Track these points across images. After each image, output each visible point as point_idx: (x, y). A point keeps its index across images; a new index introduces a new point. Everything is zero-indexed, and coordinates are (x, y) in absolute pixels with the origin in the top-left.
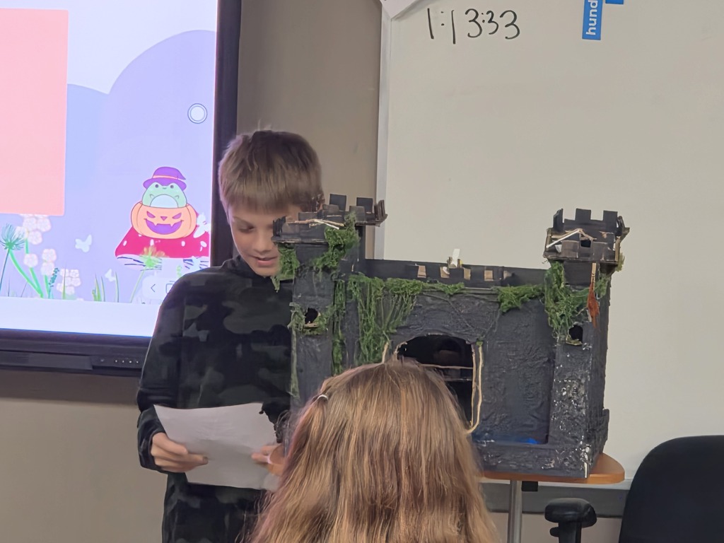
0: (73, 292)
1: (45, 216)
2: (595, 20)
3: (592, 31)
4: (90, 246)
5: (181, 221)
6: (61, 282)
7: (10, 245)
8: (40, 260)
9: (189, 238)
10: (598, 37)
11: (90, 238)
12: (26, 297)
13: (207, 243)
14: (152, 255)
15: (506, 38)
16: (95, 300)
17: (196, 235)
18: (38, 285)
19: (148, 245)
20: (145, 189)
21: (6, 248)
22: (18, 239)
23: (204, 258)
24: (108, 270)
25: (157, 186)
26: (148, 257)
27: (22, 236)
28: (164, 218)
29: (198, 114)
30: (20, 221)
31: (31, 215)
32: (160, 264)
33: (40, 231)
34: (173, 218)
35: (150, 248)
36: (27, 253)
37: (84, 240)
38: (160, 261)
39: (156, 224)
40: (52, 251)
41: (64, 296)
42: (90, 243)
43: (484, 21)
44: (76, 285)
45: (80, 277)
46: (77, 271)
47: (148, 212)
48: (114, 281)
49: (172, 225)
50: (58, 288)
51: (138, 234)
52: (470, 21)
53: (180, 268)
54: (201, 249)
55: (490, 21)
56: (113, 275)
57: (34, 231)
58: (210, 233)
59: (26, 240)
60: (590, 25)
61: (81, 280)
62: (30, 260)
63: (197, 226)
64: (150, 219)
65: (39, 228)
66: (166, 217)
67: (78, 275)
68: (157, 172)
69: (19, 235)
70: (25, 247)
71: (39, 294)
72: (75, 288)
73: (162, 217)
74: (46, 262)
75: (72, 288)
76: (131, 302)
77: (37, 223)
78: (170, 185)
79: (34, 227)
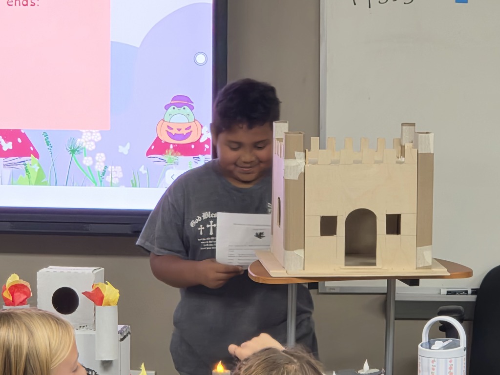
0: (118, 182)
1: (97, 131)
4: (129, 150)
5: (191, 131)
6: (109, 175)
7: (73, 151)
9: (197, 143)
10: (466, 2)
11: (128, 145)
12: (85, 186)
13: (209, 145)
14: (172, 154)
15: (405, 3)
16: (133, 187)
17: (202, 141)
18: (93, 177)
19: (169, 148)
20: (166, 110)
21: (70, 154)
22: (78, 147)
23: (207, 156)
24: (141, 166)
25: (174, 108)
26: (168, 157)
27: (82, 145)
28: (179, 130)
29: (201, 59)
30: (80, 135)
31: (87, 131)
32: (177, 161)
33: (93, 141)
34: (186, 129)
35: (170, 151)
36: (85, 156)
37: (124, 145)
38: (177, 159)
39: (174, 134)
40: (103, 155)
41: (111, 185)
42: (129, 148)
44: (119, 177)
45: (122, 171)
46: (120, 167)
47: (168, 126)
48: (146, 174)
49: (185, 134)
50: (107, 179)
51: (161, 140)
53: (190, 163)
54: (205, 150)
56: (144, 169)
57: (90, 141)
58: (211, 139)
59: (85, 148)
61: (123, 174)
62: (87, 161)
63: (202, 135)
64: (169, 131)
65: (93, 139)
66: (181, 129)
67: (120, 170)
68: (174, 99)
69: (80, 144)
70: (84, 152)
71: (94, 184)
72: (119, 179)
73: (178, 129)
74: (98, 161)
75: (117, 179)
76: (158, 187)
77: (92, 135)
78: (183, 108)
79: (90, 138)
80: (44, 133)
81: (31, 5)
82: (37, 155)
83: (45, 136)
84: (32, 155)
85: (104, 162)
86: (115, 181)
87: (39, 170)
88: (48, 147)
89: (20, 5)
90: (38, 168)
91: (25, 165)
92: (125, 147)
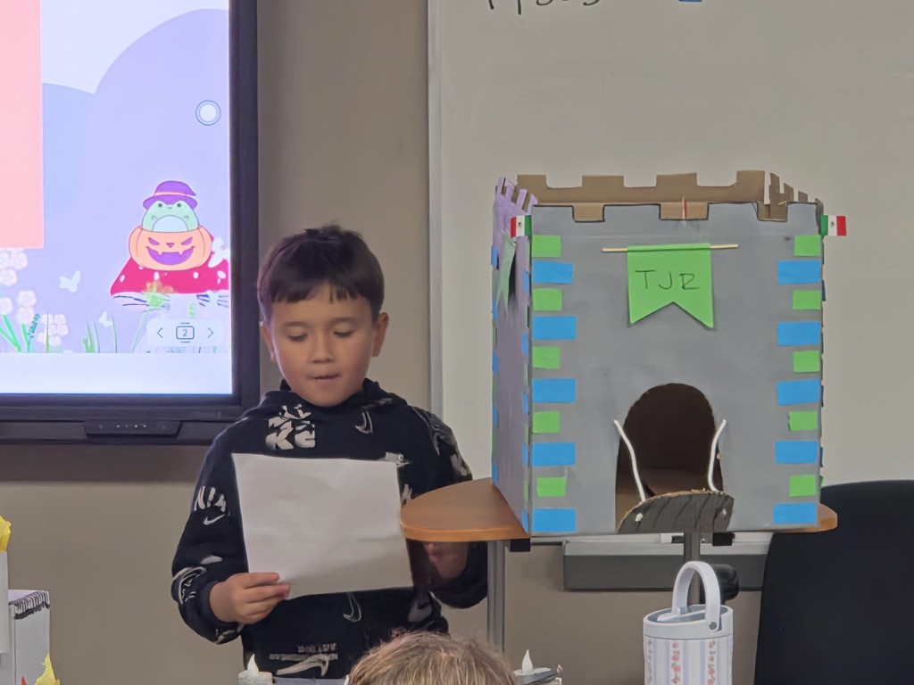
0: (59, 343)
1: (20, 249)
4: (78, 285)
5: (193, 247)
6: (43, 331)
8: (16, 306)
9: (203, 269)
11: (78, 274)
13: (227, 274)
14: (158, 291)
15: (585, 4)
16: (87, 351)
17: (212, 264)
18: (15, 338)
19: (151, 279)
20: (145, 210)
23: (222, 292)
24: (102, 312)
26: (152, 295)
28: (170, 245)
29: (208, 113)
31: (2, 249)
32: (167, 302)
33: (13, 268)
34: (182, 244)
35: (154, 284)
37: (70, 276)
38: (167, 298)
39: (160, 253)
40: (31, 293)
41: (47, 348)
42: (78, 281)
44: (62, 334)
45: (67, 324)
46: (62, 316)
47: (150, 239)
48: (110, 327)
49: (181, 253)
50: (39, 339)
51: (138, 265)
53: (192, 306)
54: (219, 281)
56: (108, 319)
57: (8, 268)
58: (229, 261)
61: (69, 328)
62: (2, 306)
63: (212, 253)
64: (153, 247)
65: (12, 265)
66: (173, 244)
67: (64, 322)
68: (160, 188)
71: (16, 348)
72: (61, 337)
73: (168, 244)
74: (22, 306)
75: (58, 338)
76: (133, 351)
77: (10, 259)
78: (176, 204)
79: (6, 264)
85: (34, 307)
86: (55, 342)
92: (70, 278)
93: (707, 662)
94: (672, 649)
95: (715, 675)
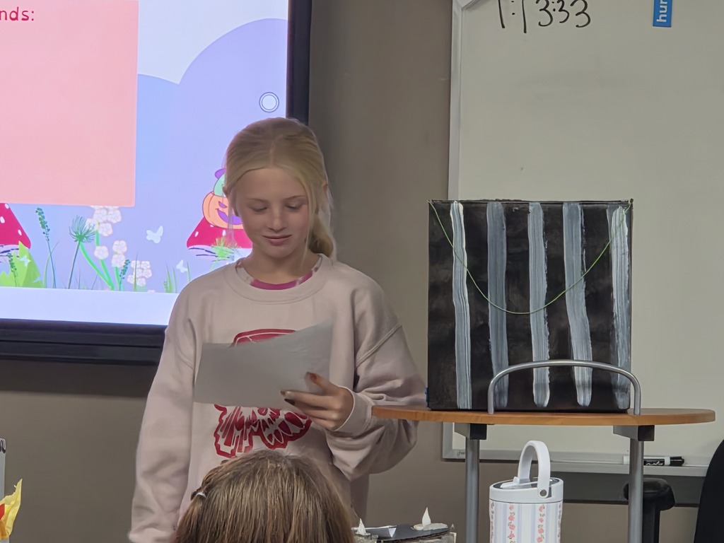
0: (144, 284)
1: (117, 207)
2: (666, 7)
3: (663, 18)
4: (162, 237)
6: (132, 274)
7: (80, 238)
10: (668, 24)
11: (161, 228)
12: (97, 289)
14: (224, 246)
15: (577, 26)
16: (167, 292)
18: (108, 277)
19: (220, 235)
20: (216, 179)
21: (76, 241)
22: (88, 231)
24: (180, 261)
26: (219, 248)
27: (93, 228)
29: (270, 103)
30: (91, 213)
31: (101, 207)
32: (231, 254)
33: (111, 223)
35: (222, 239)
36: (98, 245)
37: (155, 231)
38: (232, 251)
39: (227, 215)
40: (123, 243)
41: (134, 288)
42: (161, 235)
43: (554, 10)
44: (147, 277)
45: (151, 268)
46: (148, 263)
47: (220, 203)
48: (186, 272)
50: (128, 280)
51: (210, 224)
52: (541, 10)
55: (561, 10)
56: (184, 266)
57: (104, 222)
59: (97, 231)
60: (661, 12)
61: (153, 272)
62: (101, 252)
64: (221, 209)
65: (109, 219)
67: (149, 267)
69: (90, 227)
70: (96, 240)
71: (110, 287)
72: (146, 279)
74: (117, 253)
75: (143, 280)
77: (107, 214)
79: (105, 219)
80: (38, 209)
81: (23, 19)
82: (27, 243)
83: (39, 214)
84: (20, 242)
85: (125, 254)
86: (141, 283)
87: (30, 263)
88: (44, 230)
89: (6, 19)
90: (29, 261)
91: (10, 256)
92: (155, 232)
93: (538, 523)
94: (509, 511)
95: (544, 534)
